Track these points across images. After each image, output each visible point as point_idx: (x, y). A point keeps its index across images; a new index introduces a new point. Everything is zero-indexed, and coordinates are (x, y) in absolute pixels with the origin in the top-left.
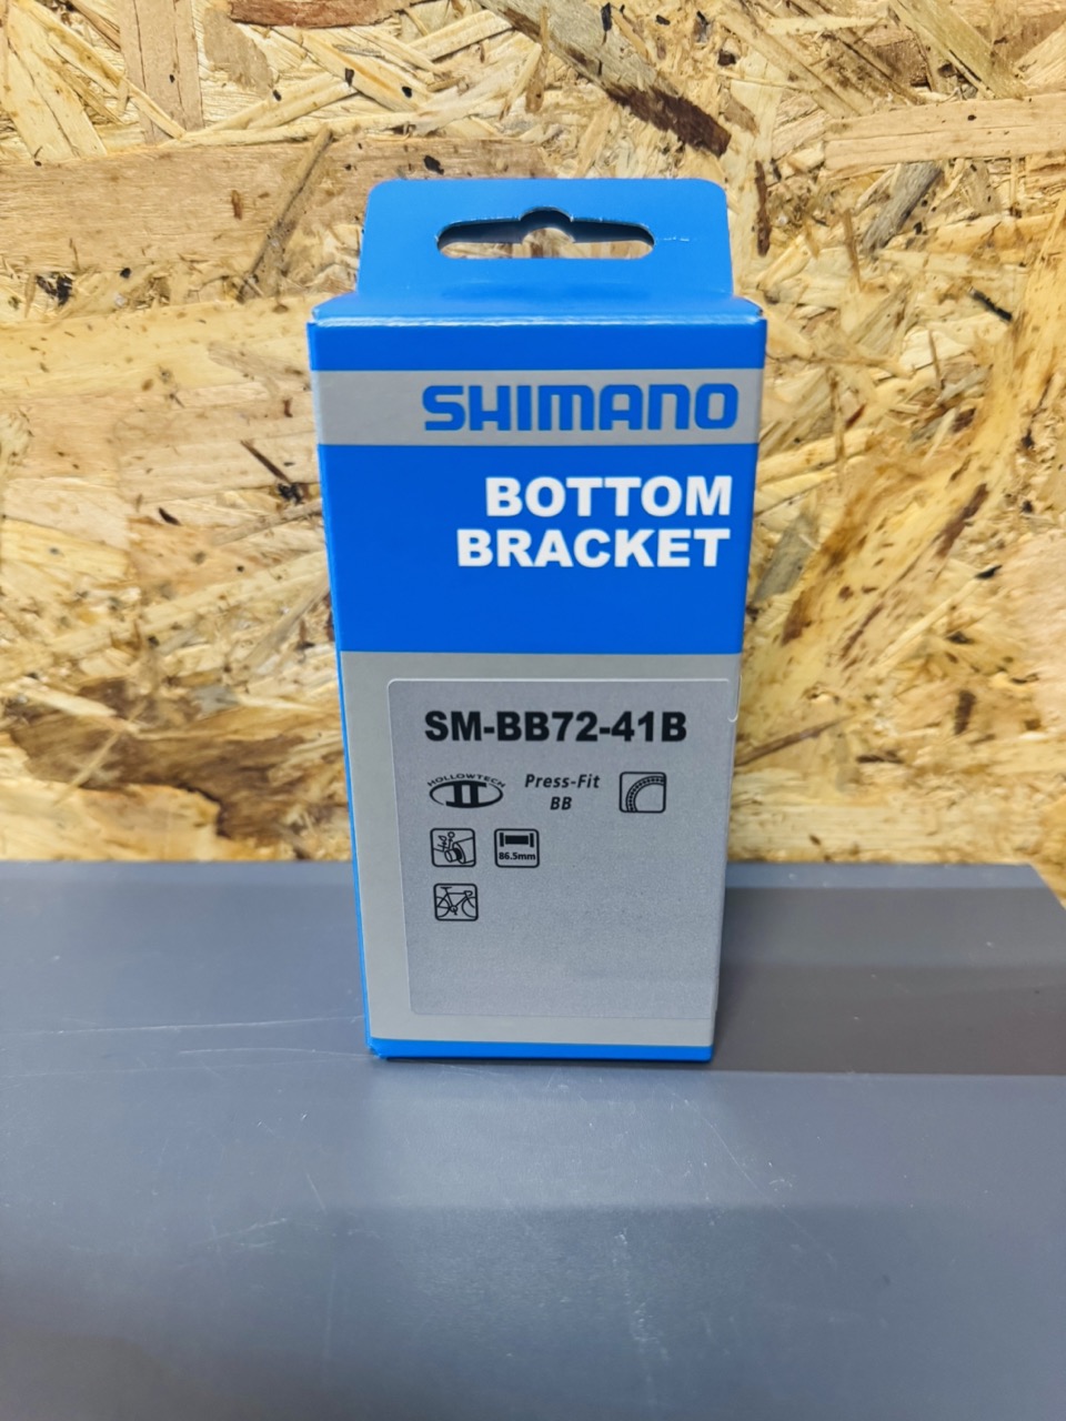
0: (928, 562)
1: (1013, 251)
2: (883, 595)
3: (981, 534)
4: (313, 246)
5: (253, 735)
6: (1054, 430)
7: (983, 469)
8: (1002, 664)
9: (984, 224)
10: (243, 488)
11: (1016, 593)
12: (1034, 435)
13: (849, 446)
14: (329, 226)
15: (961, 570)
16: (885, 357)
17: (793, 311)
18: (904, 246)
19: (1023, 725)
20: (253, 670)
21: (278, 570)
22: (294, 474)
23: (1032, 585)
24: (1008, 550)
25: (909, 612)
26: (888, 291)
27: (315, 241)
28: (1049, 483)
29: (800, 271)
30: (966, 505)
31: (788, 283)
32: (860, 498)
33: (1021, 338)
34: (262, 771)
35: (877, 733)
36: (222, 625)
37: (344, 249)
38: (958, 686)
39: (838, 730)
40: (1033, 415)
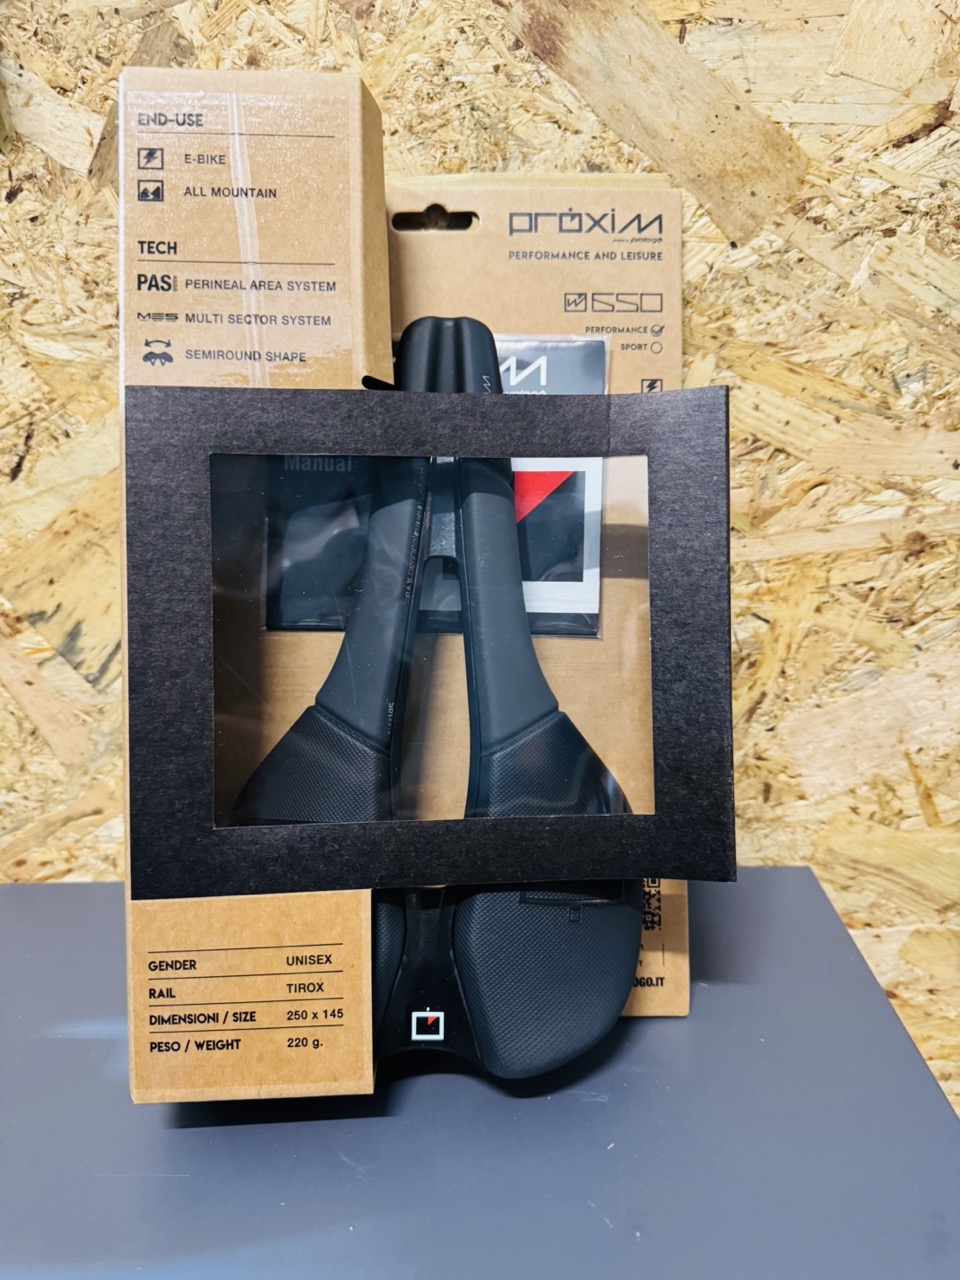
7: (764, 684)
8: (783, 769)
11: (785, 737)
15: (757, 728)
23: (793, 733)
28: (796, 689)
38: (761, 780)
40: (784, 661)
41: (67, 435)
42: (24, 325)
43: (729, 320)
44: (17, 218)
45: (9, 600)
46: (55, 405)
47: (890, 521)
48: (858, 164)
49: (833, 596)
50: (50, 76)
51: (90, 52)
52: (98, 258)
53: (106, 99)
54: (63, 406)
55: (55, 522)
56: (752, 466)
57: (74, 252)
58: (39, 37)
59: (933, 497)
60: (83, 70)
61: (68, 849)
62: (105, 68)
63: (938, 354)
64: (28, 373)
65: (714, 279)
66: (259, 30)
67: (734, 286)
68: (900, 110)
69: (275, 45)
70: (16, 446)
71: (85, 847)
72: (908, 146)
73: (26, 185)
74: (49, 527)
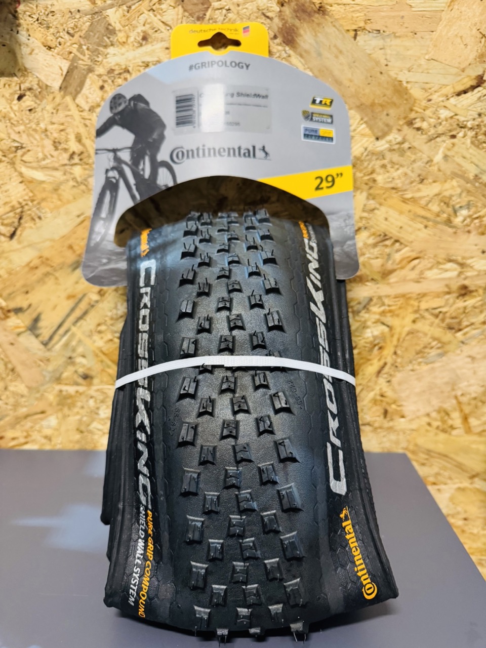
7: (386, 358)
8: (394, 402)
11: (395, 386)
15: (382, 381)
23: (400, 384)
28: (401, 361)
38: (383, 407)
40: (396, 347)
41: (40, 218)
42: (22, 162)
43: (374, 176)
44: (22, 109)
45: (5, 300)
46: (35, 203)
47: (450, 279)
48: (439, 103)
49: (421, 315)
50: (43, 40)
51: (64, 30)
52: (62, 130)
53: (71, 53)
54: (39, 203)
55: (30, 262)
56: (383, 248)
57: (50, 127)
58: (39, 21)
59: (471, 267)
60: (60, 39)
61: (27, 431)
62: (71, 38)
63: (476, 197)
64: (22, 186)
65: (367, 155)
66: (149, 24)
67: (377, 159)
68: (459, 78)
69: (156, 31)
70: (13, 222)
71: (36, 430)
72: (463, 95)
73: (28, 93)
74: (28, 264)
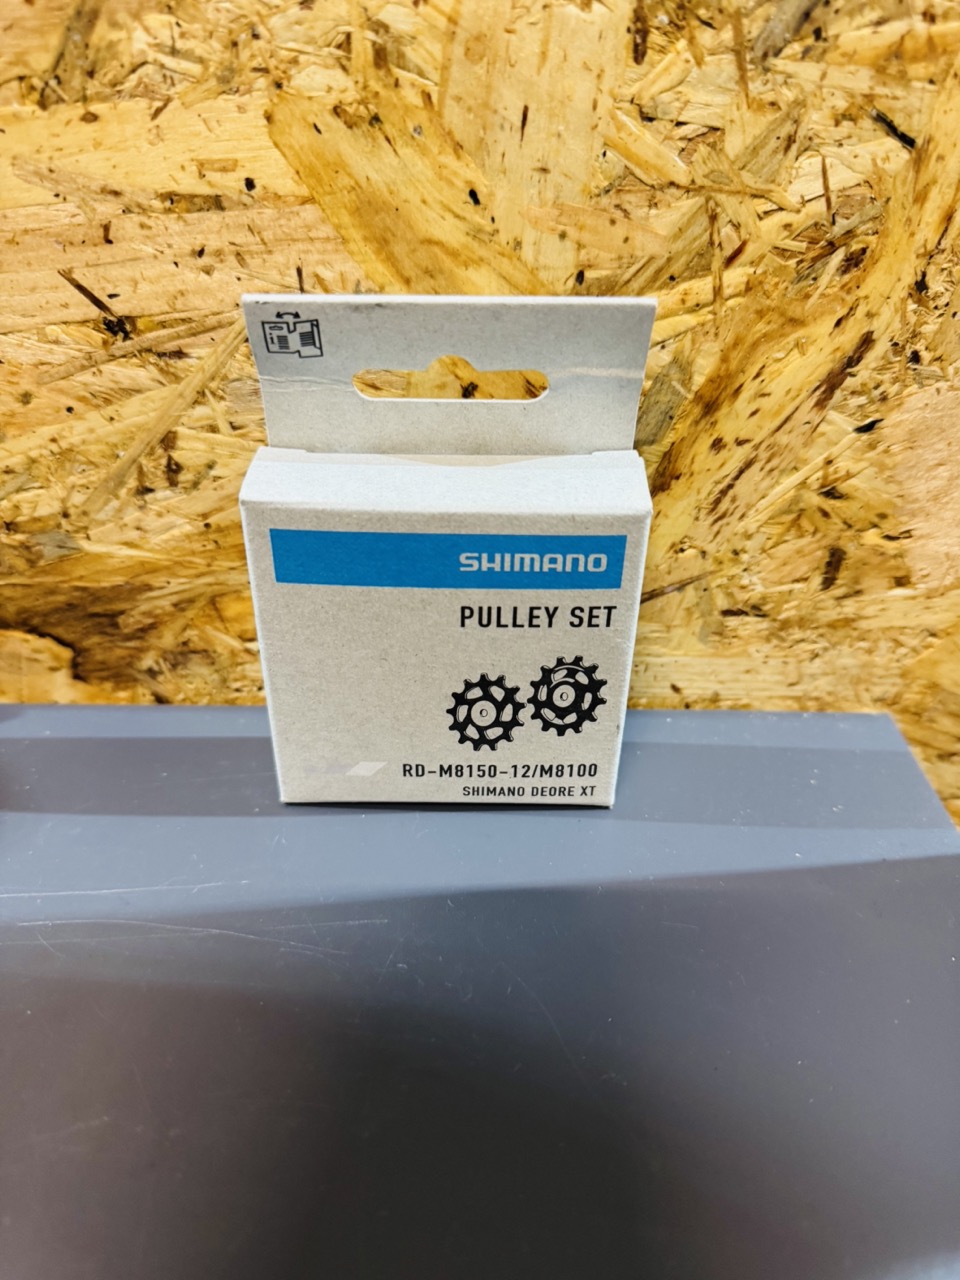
0: (806, 413)
1: (923, 64)
2: (756, 447)
3: (864, 385)
4: (120, 41)
5: (99, 582)
6: (950, 273)
9: (893, 30)
10: (65, 323)
12: (929, 279)
13: (728, 287)
14: (136, 16)
16: (772, 187)
17: (671, 131)
18: (800, 56)
19: (893, 581)
20: (93, 516)
21: (110, 411)
22: (119, 308)
24: (891, 403)
25: (782, 467)
26: (779, 108)
27: (122, 34)
29: (681, 83)
30: (851, 354)
31: (666, 97)
32: (736, 344)
33: (923, 168)
34: (112, 617)
35: (743, 588)
36: (56, 470)
37: (157, 45)
39: (704, 584)
